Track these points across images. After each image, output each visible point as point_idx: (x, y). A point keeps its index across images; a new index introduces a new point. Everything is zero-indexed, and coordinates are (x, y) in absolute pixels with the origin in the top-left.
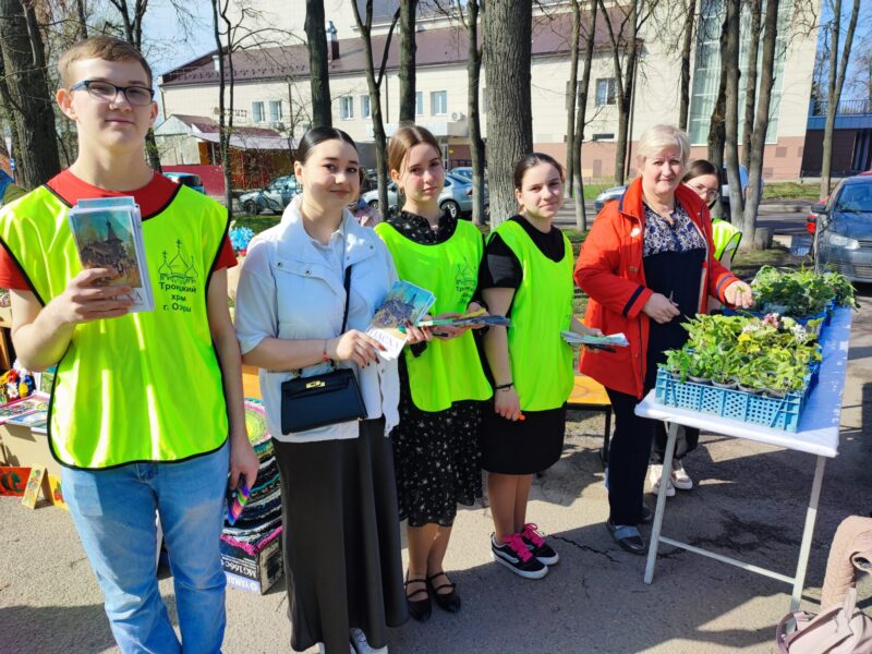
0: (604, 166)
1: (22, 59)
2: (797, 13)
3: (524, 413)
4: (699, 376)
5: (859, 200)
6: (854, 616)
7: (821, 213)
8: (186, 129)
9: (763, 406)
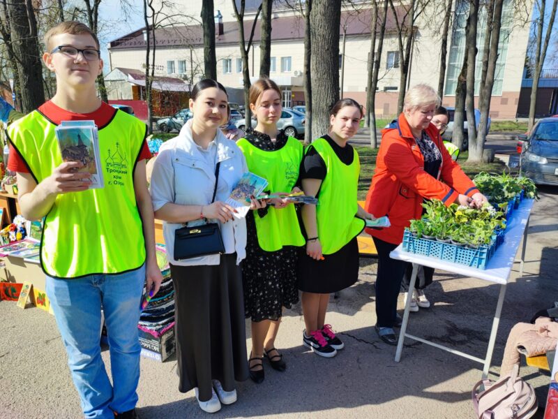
0: (390, 107)
1: (22, 31)
2: (516, 12)
3: (324, 256)
4: (428, 235)
5: (549, 133)
6: (517, 381)
7: (525, 141)
8: (124, 77)
9: (465, 253)
